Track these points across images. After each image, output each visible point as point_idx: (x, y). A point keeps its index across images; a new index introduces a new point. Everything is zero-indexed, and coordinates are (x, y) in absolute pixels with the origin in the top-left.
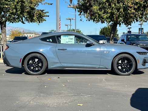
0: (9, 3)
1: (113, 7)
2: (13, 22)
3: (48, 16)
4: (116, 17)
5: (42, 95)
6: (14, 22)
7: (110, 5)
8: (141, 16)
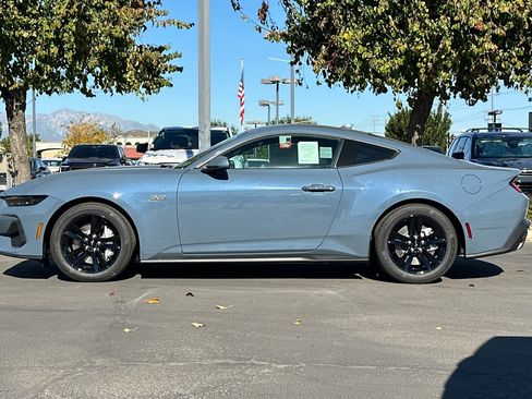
0: (33, 21)
1: (415, 33)
2: (49, 93)
3: (180, 69)
4: (427, 68)
5: (99, 362)
6: (56, 90)
7: (403, 25)
8: (519, 65)
